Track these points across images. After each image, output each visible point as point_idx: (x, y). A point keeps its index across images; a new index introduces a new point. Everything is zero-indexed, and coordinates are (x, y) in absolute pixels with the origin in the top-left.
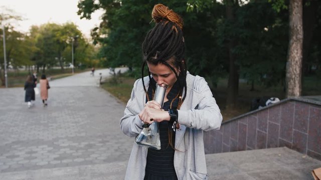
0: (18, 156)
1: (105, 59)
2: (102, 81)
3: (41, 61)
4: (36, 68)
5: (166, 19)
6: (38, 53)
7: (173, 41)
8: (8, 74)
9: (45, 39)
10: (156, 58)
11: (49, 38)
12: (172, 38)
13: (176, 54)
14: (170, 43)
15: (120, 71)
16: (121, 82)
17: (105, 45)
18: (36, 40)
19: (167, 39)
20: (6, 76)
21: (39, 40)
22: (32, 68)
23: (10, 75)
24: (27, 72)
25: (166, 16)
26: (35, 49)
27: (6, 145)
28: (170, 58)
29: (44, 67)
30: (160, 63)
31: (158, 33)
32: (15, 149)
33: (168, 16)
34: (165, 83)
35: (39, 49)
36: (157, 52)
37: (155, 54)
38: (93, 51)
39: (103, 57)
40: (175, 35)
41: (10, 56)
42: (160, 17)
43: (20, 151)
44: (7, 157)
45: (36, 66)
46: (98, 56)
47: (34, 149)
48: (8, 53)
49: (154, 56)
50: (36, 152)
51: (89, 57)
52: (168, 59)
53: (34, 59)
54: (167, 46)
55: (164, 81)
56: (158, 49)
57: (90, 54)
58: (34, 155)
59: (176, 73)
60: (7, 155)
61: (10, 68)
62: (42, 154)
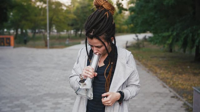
0: (46, 106)
1: (132, 25)
2: (128, 45)
3: (78, 26)
4: (75, 33)
5: (102, 7)
6: (75, 20)
7: (104, 22)
8: (49, 37)
9: (82, 8)
10: (92, 34)
11: (85, 7)
12: (104, 21)
13: (106, 32)
14: (101, 24)
15: (145, 36)
16: (144, 46)
17: (133, 13)
18: (75, 8)
19: (100, 22)
20: (48, 38)
21: (77, 9)
22: (71, 32)
23: (52, 38)
24: (67, 35)
25: (102, 5)
26: (72, 16)
27: (39, 96)
28: (102, 34)
29: (81, 32)
30: (95, 38)
31: (94, 17)
32: (45, 100)
33: (103, 5)
34: (99, 52)
35: (75, 17)
36: (93, 30)
37: (92, 31)
38: (123, 18)
39: (130, 24)
40: (106, 18)
41: (53, 22)
42: (98, 5)
43: (49, 101)
44: (38, 106)
45: (75, 30)
46: (127, 23)
47: (60, 101)
48: (51, 20)
49: (91, 33)
50: (61, 104)
51: (119, 24)
52: (100, 36)
53: (72, 25)
54: (100, 26)
55: (98, 51)
56: (93, 28)
57: (120, 20)
58: (59, 106)
59: (105, 46)
60: (38, 104)
61: (54, 32)
62: (66, 105)
